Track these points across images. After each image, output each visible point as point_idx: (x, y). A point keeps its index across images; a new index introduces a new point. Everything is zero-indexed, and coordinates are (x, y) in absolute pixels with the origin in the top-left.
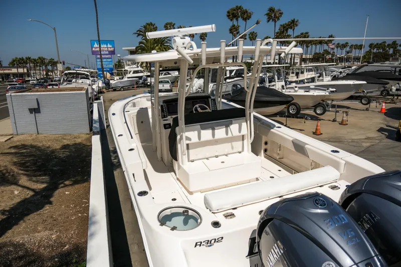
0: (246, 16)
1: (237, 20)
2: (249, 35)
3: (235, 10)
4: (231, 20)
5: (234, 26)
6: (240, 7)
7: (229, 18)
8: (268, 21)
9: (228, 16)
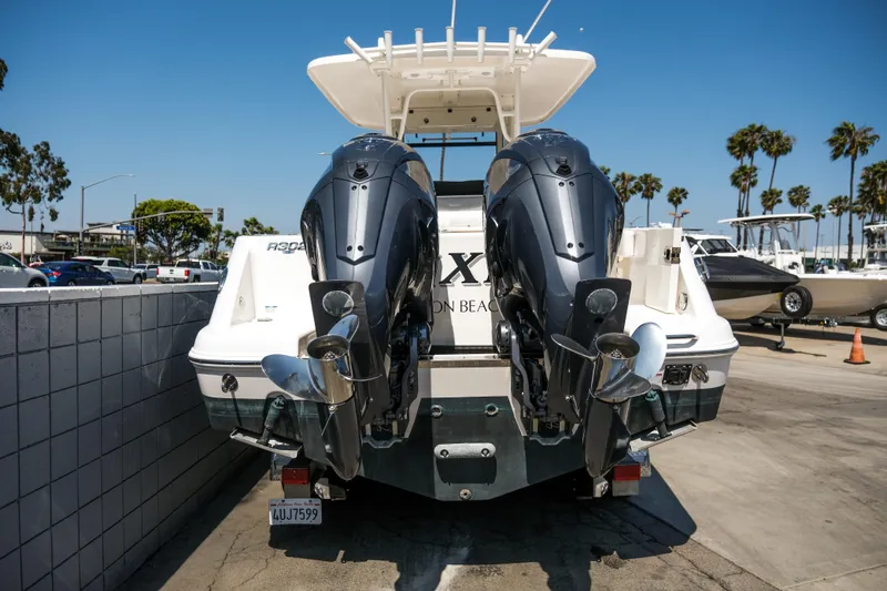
0: (777, 146)
1: (751, 155)
2: (790, 193)
3: (746, 134)
4: (738, 157)
5: (742, 168)
6: (761, 127)
7: (733, 154)
8: (835, 157)
9: (730, 148)
